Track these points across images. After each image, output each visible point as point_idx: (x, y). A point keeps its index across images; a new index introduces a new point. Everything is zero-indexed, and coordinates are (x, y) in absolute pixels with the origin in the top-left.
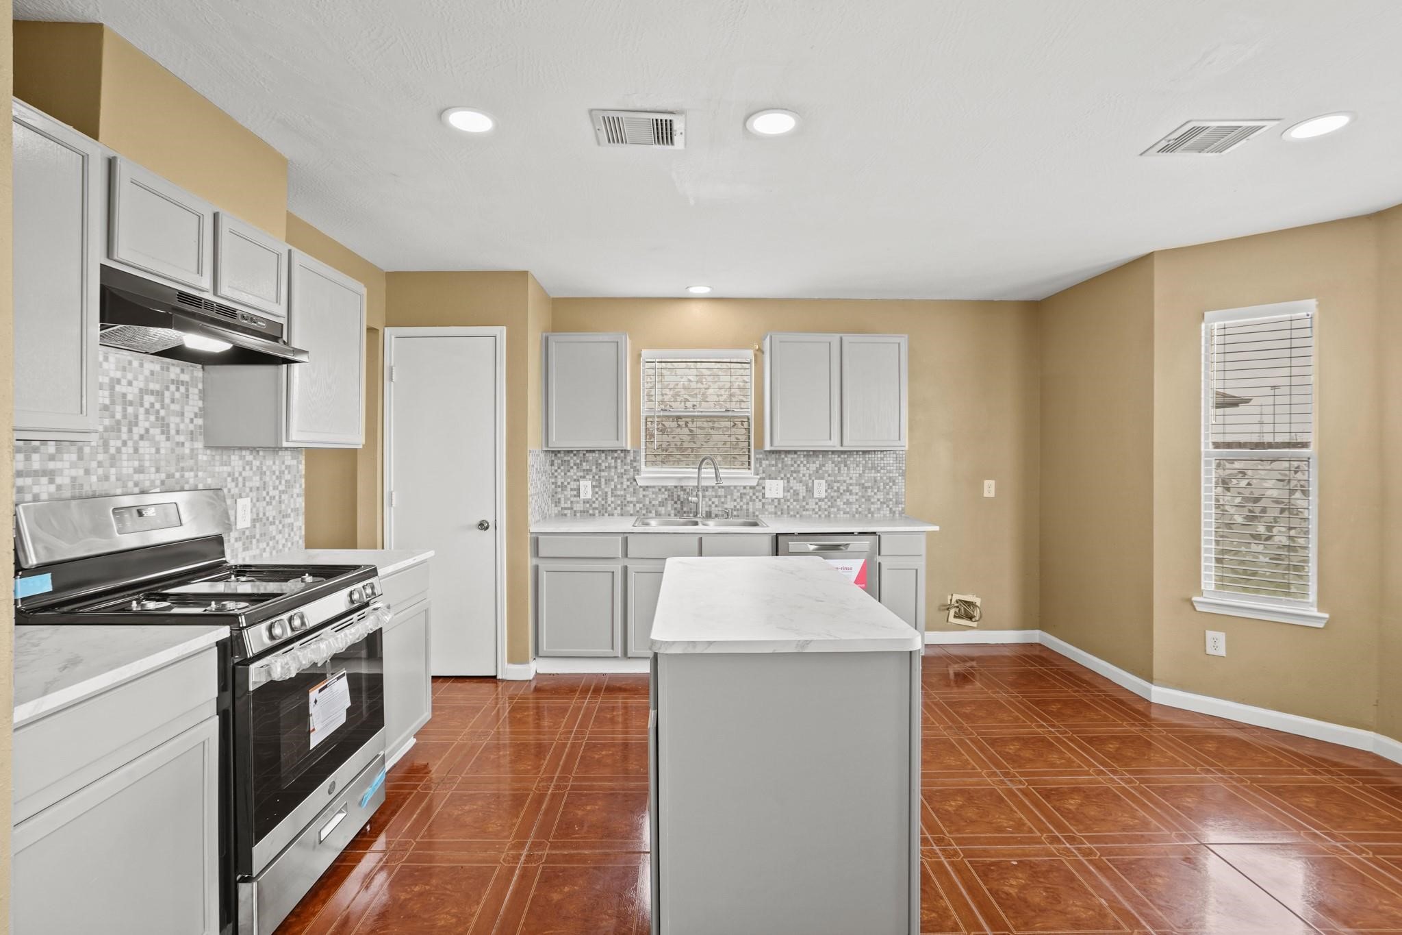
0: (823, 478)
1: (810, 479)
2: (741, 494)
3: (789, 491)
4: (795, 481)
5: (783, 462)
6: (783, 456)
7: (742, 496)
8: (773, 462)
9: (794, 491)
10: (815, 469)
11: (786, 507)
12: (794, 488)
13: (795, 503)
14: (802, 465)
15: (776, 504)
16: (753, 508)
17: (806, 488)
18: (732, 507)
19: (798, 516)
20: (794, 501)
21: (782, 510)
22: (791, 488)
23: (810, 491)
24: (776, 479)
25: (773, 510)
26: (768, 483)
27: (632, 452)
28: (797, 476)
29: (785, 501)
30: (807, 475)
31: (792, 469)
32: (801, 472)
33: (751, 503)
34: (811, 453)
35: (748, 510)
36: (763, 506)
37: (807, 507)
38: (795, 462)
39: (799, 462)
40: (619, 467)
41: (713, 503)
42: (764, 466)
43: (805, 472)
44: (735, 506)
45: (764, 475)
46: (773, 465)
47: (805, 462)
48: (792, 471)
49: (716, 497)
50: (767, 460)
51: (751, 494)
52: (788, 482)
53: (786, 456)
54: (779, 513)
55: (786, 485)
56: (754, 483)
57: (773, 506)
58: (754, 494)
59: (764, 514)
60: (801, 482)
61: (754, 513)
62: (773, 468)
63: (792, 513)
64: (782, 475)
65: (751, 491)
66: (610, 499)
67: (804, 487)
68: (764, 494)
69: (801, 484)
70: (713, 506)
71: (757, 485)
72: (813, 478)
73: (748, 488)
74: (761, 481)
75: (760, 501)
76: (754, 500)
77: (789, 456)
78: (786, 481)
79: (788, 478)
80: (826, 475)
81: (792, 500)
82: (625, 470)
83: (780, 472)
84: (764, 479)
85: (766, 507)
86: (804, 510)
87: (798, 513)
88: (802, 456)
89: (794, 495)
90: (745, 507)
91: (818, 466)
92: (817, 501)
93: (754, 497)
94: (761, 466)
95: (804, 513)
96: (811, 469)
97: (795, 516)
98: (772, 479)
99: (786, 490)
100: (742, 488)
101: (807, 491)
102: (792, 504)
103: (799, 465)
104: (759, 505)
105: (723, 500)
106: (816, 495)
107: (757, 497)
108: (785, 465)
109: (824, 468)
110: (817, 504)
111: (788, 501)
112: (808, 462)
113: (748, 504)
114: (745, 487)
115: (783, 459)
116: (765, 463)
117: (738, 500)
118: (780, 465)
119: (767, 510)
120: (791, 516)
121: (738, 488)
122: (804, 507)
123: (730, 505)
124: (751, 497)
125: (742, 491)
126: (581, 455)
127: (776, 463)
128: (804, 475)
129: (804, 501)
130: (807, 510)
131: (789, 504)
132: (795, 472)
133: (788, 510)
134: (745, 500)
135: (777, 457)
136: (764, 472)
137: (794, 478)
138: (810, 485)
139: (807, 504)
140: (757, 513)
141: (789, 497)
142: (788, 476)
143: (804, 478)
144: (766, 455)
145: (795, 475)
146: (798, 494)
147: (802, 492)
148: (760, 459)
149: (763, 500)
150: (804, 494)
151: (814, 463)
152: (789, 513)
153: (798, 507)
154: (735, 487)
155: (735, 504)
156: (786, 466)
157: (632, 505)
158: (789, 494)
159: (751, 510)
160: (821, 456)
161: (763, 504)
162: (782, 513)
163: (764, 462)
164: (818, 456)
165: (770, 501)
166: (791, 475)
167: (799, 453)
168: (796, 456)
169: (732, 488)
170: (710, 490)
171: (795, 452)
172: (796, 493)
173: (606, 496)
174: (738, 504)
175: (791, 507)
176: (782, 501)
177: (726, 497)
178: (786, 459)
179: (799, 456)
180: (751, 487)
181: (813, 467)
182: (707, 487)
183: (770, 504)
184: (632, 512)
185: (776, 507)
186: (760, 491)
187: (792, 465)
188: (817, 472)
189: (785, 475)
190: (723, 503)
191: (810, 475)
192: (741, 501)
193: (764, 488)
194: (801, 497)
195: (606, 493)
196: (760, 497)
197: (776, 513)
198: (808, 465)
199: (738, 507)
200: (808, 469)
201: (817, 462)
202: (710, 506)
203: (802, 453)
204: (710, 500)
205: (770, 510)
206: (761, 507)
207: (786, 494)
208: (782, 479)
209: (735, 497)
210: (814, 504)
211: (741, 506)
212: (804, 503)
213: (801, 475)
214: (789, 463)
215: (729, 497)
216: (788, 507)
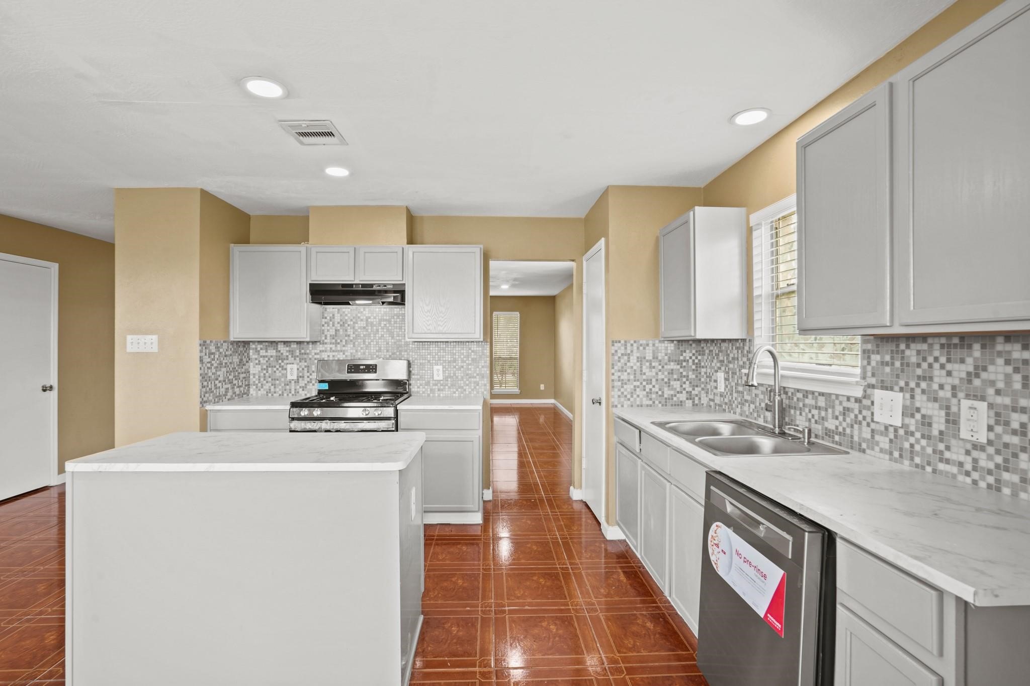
0: (983, 398)
1: (954, 395)
2: (844, 408)
3: (912, 416)
4: (925, 397)
5: (903, 358)
6: (903, 346)
7: (846, 411)
8: (887, 358)
9: (923, 416)
10: (964, 375)
11: (907, 445)
12: (923, 411)
13: (924, 442)
14: (936, 366)
15: (892, 436)
16: (859, 438)
17: (948, 414)
18: (833, 428)
19: (929, 469)
20: (923, 436)
21: (901, 449)
22: (918, 410)
23: (953, 420)
24: (892, 389)
25: (886, 446)
26: (878, 394)
27: (748, 341)
28: (929, 386)
29: (906, 433)
30: (948, 388)
31: (919, 372)
32: (936, 379)
33: (856, 426)
34: (956, 340)
35: (852, 437)
36: (873, 437)
37: (947, 455)
38: (924, 359)
39: (930, 359)
40: (740, 359)
41: (813, 416)
42: (873, 363)
43: (943, 381)
44: (837, 427)
45: (873, 381)
46: (887, 364)
47: (943, 360)
48: (919, 377)
49: (816, 408)
50: (878, 353)
51: (856, 412)
52: (912, 397)
53: (908, 347)
54: (896, 454)
55: (908, 403)
56: (859, 393)
57: (887, 440)
58: (860, 412)
59: (873, 449)
60: (935, 400)
61: (860, 445)
62: (888, 369)
63: (917, 460)
64: (902, 383)
65: (857, 405)
66: (735, 395)
67: (943, 413)
68: (872, 414)
69: (937, 405)
70: (813, 421)
71: (865, 397)
72: (961, 395)
73: (853, 400)
74: (869, 391)
75: (868, 425)
76: (860, 423)
77: (913, 346)
78: (908, 396)
79: (912, 390)
80: (991, 391)
81: (918, 435)
82: (744, 362)
83: (898, 376)
84: (873, 387)
85: (877, 437)
86: (941, 460)
87: (929, 464)
88: (937, 347)
89: (923, 424)
90: (848, 431)
91: (971, 369)
92: (969, 446)
93: (860, 417)
94: (869, 363)
95: (941, 466)
96: (955, 374)
97: (923, 468)
98: (886, 388)
99: (909, 412)
100: (845, 399)
101: (947, 421)
102: (918, 441)
103: (930, 366)
104: (867, 434)
105: (823, 414)
106: (964, 434)
107: (864, 418)
108: (906, 365)
109: (984, 375)
110: (968, 453)
111: (912, 434)
112: (949, 360)
113: (852, 426)
114: (848, 399)
115: (903, 352)
116: (876, 358)
117: (841, 418)
118: (898, 364)
119: (877, 444)
120: (917, 466)
121: (841, 398)
122: (941, 452)
123: (831, 424)
124: (856, 416)
125: (846, 404)
126: (719, 345)
127: (892, 358)
128: (941, 387)
129: (941, 441)
130: (948, 461)
131: (912, 440)
132: (924, 378)
133: (912, 452)
134: (848, 420)
135: (894, 348)
136: (873, 375)
137: (923, 392)
138: (954, 409)
139: (948, 448)
140: (864, 446)
141: (912, 428)
142: (912, 385)
143: (941, 394)
144: (878, 346)
145: (924, 385)
146: (930, 425)
147: (939, 424)
148: (869, 351)
149: (873, 425)
150: (943, 428)
151: (962, 361)
152: (912, 459)
153: (929, 450)
154: (837, 396)
155: (837, 423)
156: (908, 365)
157: (747, 404)
158: (913, 421)
159: (856, 438)
160: (977, 347)
161: (873, 431)
162: (901, 456)
163: (873, 357)
164: (970, 347)
165: (883, 428)
166: (918, 385)
167: (930, 340)
168: (925, 347)
169: (833, 397)
170: (810, 396)
171: (924, 338)
172: (926, 422)
173: (732, 391)
174: (841, 424)
175: (917, 448)
176: (901, 432)
177: (826, 410)
178: (908, 352)
179: (931, 346)
180: (858, 400)
181: (960, 370)
182: (807, 391)
183: (882, 434)
184: (747, 413)
185: (891, 441)
186: (868, 408)
187: (919, 365)
188: (970, 382)
189: (907, 384)
190: (823, 419)
191: (954, 388)
192: (844, 420)
193: (873, 403)
194: (935, 432)
195: (732, 386)
196: (869, 419)
197: (891, 453)
198: (949, 367)
199: (840, 429)
200: (949, 374)
201: (969, 360)
202: (810, 420)
203: (936, 340)
204: (810, 411)
205: (882, 445)
206: (869, 436)
207: (907, 420)
208: (901, 389)
209: (837, 413)
210: (963, 451)
211: (844, 429)
212: (941, 446)
213: (935, 387)
214: (914, 360)
215: (830, 411)
216: (912, 446)
